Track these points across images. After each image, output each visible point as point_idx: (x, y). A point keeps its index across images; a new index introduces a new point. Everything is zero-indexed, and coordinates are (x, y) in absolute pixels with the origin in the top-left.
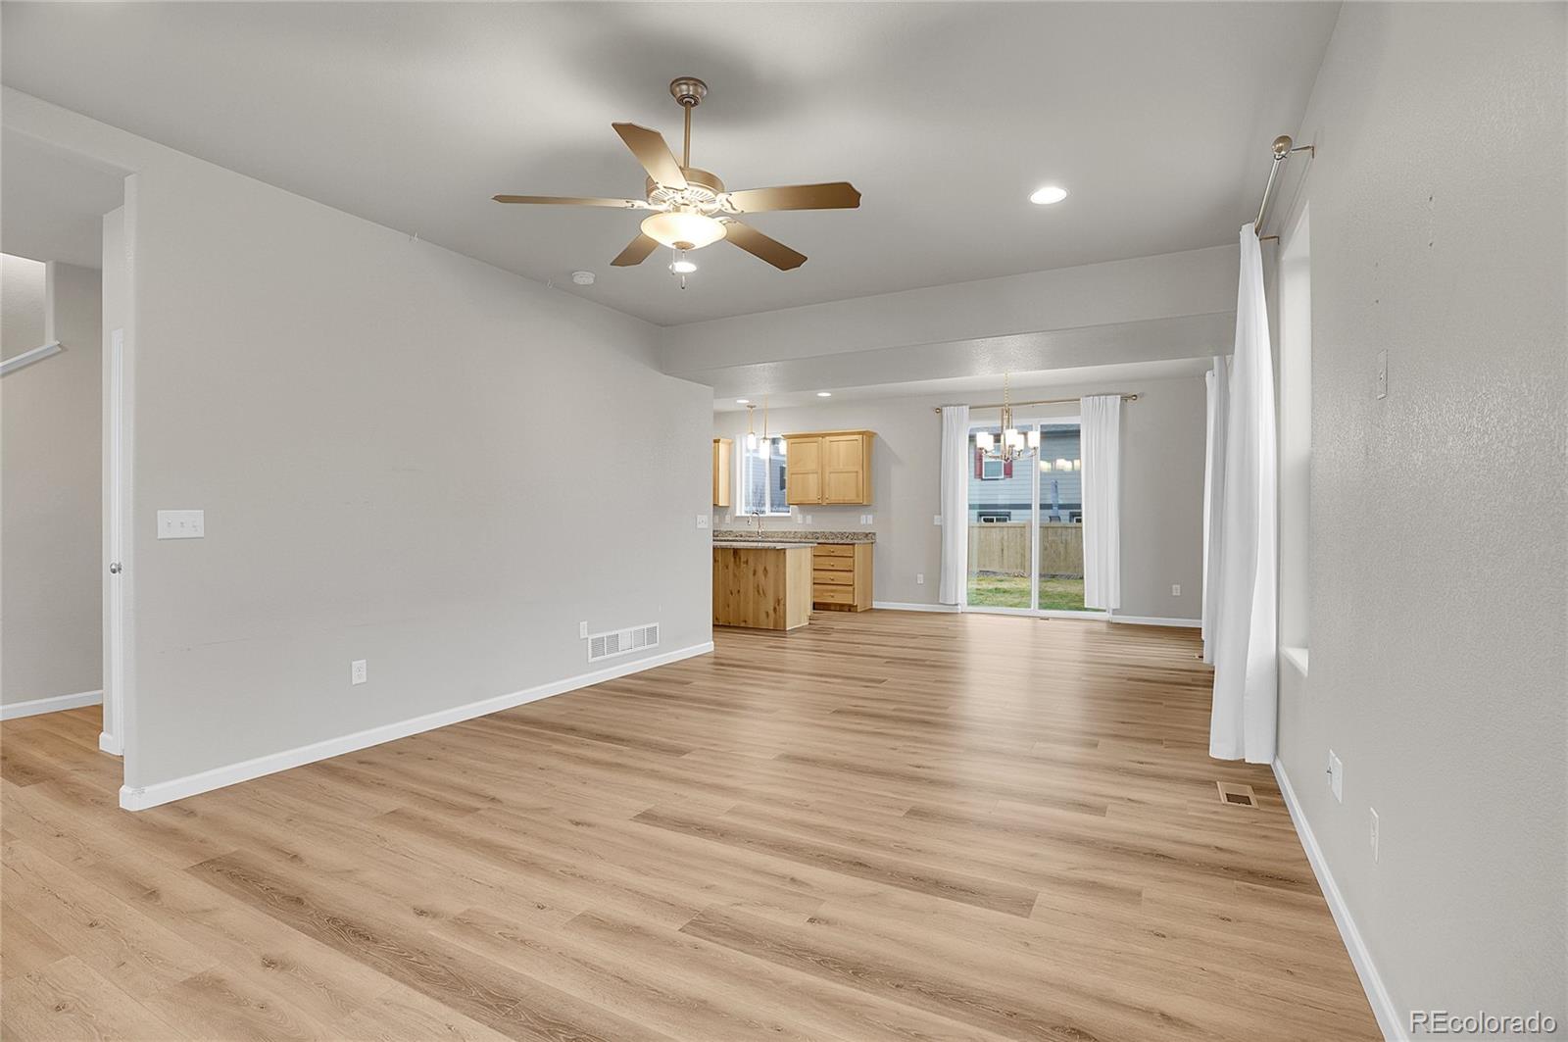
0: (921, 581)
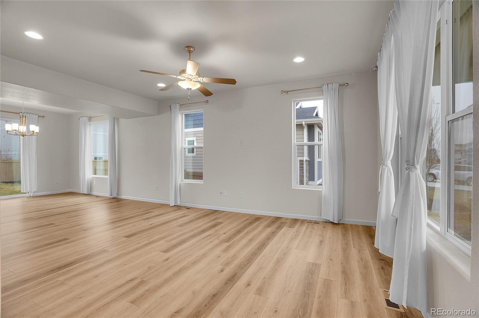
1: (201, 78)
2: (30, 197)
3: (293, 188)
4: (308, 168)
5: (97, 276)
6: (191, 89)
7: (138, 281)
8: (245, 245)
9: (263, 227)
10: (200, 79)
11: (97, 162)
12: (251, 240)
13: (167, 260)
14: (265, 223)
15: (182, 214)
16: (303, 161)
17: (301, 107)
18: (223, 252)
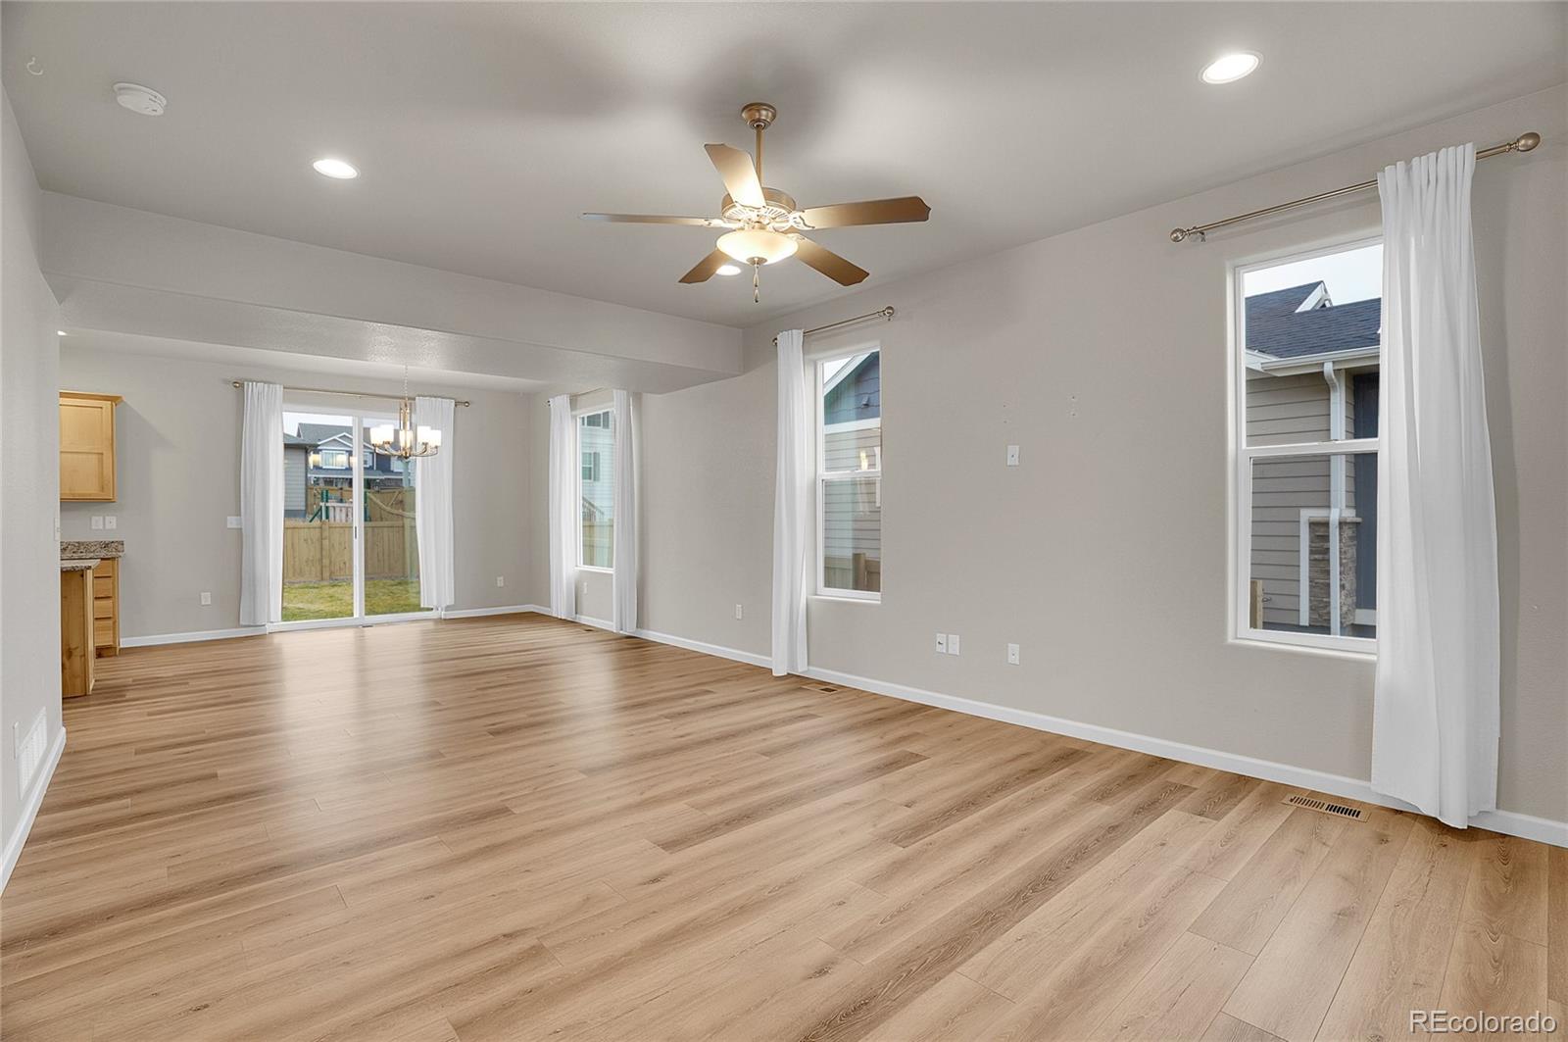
0: (206, 599)
1: (797, 214)
2: (440, 621)
3: (1230, 640)
4: (1352, 552)
5: (432, 897)
6: (761, 261)
7: (526, 946)
8: (968, 870)
9: (1076, 798)
10: (793, 218)
11: (595, 528)
12: (1001, 850)
13: (655, 880)
14: (1091, 781)
15: (801, 708)
16: (1326, 524)
17: (1324, 306)
18: (865, 886)
